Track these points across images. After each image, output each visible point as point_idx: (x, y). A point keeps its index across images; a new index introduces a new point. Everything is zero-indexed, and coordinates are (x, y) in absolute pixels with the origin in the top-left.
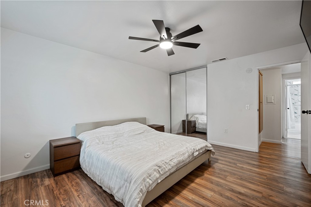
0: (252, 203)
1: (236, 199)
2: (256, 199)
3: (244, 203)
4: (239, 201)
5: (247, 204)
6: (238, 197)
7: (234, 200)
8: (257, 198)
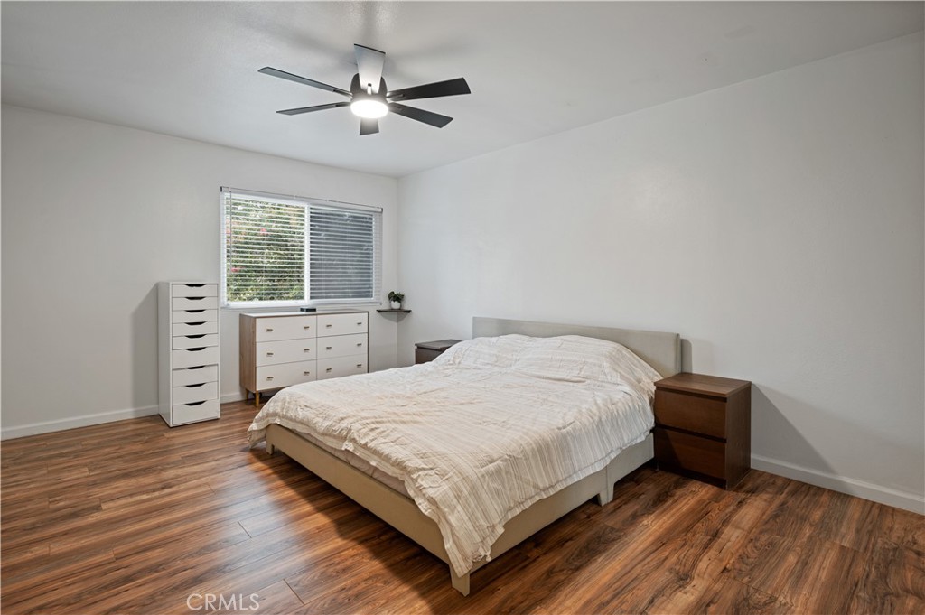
0: (147, 586)
1: (192, 562)
2: (144, 605)
3: (164, 569)
4: (179, 564)
5: (157, 572)
6: (191, 568)
7: (191, 555)
8: (146, 608)
